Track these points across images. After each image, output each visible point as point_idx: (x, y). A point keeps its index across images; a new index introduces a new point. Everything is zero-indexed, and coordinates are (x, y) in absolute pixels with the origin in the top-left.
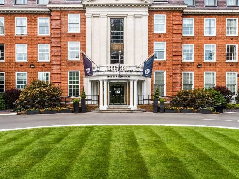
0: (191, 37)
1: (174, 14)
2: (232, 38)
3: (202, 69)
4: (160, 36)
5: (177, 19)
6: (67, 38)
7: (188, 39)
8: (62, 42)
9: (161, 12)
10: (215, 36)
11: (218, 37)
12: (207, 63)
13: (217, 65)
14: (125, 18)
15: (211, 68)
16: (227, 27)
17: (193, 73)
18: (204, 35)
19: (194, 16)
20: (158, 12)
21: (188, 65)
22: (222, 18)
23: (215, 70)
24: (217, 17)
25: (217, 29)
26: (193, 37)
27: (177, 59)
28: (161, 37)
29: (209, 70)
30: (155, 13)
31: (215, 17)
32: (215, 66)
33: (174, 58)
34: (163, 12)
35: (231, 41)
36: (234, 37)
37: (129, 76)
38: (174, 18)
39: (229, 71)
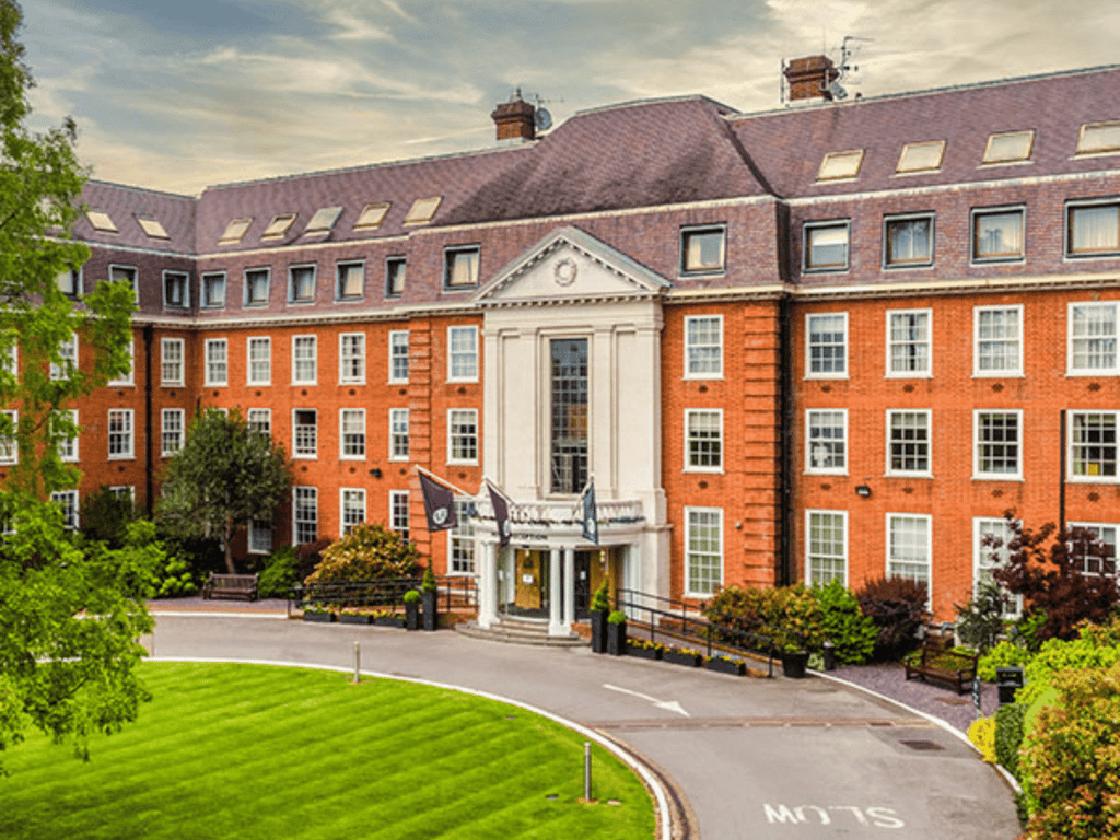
0: (835, 381)
1: (748, 312)
2: (998, 386)
3: (877, 503)
4: (703, 389)
5: (758, 331)
6: (445, 399)
7: (826, 389)
8: (434, 410)
9: (709, 308)
10: (930, 379)
11: (939, 382)
12: (896, 480)
13: (935, 490)
14: (589, 338)
15: (911, 500)
16: (977, 339)
17: (845, 514)
18: (884, 373)
19: (847, 305)
20: (699, 309)
21: (826, 487)
22: (953, 310)
23: (929, 510)
24: (938, 304)
25: (935, 351)
26: (846, 382)
27: (757, 470)
28: (708, 393)
29: (903, 509)
30: (689, 310)
31: (930, 306)
32: (929, 494)
33: (750, 467)
34: (715, 308)
35: (995, 397)
36: (1006, 380)
37: (545, 537)
38: (748, 327)
39: (987, 515)
